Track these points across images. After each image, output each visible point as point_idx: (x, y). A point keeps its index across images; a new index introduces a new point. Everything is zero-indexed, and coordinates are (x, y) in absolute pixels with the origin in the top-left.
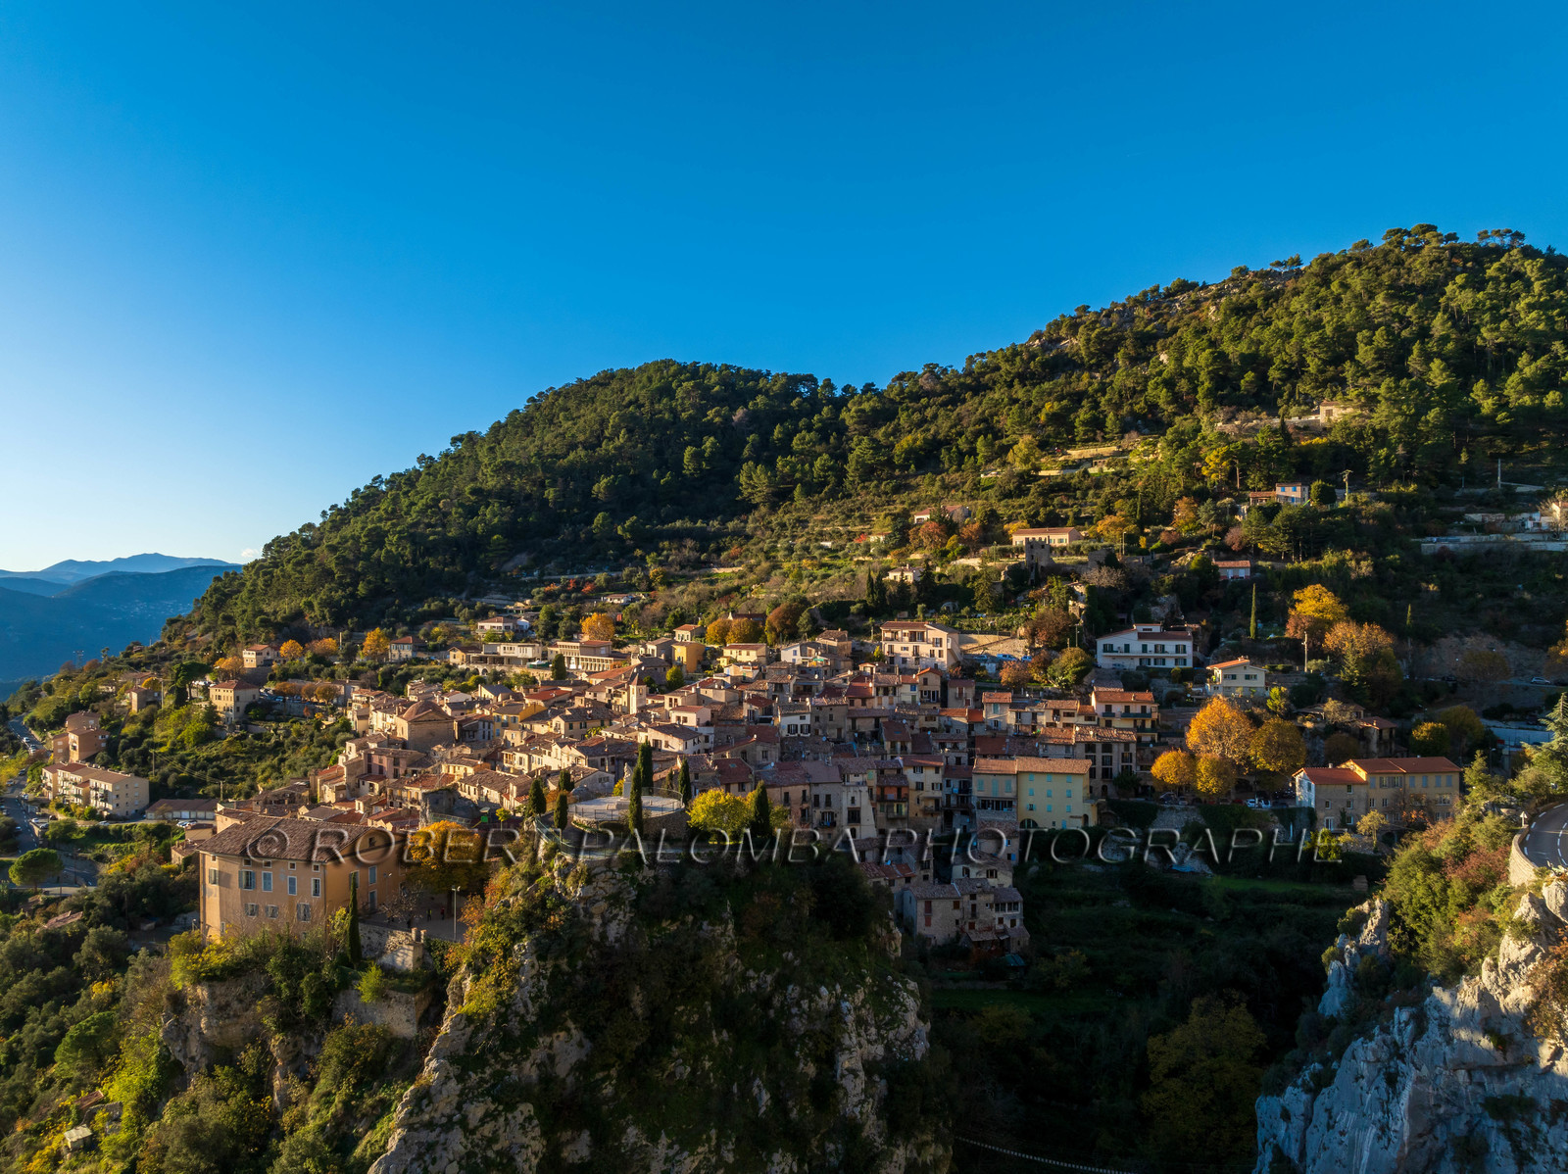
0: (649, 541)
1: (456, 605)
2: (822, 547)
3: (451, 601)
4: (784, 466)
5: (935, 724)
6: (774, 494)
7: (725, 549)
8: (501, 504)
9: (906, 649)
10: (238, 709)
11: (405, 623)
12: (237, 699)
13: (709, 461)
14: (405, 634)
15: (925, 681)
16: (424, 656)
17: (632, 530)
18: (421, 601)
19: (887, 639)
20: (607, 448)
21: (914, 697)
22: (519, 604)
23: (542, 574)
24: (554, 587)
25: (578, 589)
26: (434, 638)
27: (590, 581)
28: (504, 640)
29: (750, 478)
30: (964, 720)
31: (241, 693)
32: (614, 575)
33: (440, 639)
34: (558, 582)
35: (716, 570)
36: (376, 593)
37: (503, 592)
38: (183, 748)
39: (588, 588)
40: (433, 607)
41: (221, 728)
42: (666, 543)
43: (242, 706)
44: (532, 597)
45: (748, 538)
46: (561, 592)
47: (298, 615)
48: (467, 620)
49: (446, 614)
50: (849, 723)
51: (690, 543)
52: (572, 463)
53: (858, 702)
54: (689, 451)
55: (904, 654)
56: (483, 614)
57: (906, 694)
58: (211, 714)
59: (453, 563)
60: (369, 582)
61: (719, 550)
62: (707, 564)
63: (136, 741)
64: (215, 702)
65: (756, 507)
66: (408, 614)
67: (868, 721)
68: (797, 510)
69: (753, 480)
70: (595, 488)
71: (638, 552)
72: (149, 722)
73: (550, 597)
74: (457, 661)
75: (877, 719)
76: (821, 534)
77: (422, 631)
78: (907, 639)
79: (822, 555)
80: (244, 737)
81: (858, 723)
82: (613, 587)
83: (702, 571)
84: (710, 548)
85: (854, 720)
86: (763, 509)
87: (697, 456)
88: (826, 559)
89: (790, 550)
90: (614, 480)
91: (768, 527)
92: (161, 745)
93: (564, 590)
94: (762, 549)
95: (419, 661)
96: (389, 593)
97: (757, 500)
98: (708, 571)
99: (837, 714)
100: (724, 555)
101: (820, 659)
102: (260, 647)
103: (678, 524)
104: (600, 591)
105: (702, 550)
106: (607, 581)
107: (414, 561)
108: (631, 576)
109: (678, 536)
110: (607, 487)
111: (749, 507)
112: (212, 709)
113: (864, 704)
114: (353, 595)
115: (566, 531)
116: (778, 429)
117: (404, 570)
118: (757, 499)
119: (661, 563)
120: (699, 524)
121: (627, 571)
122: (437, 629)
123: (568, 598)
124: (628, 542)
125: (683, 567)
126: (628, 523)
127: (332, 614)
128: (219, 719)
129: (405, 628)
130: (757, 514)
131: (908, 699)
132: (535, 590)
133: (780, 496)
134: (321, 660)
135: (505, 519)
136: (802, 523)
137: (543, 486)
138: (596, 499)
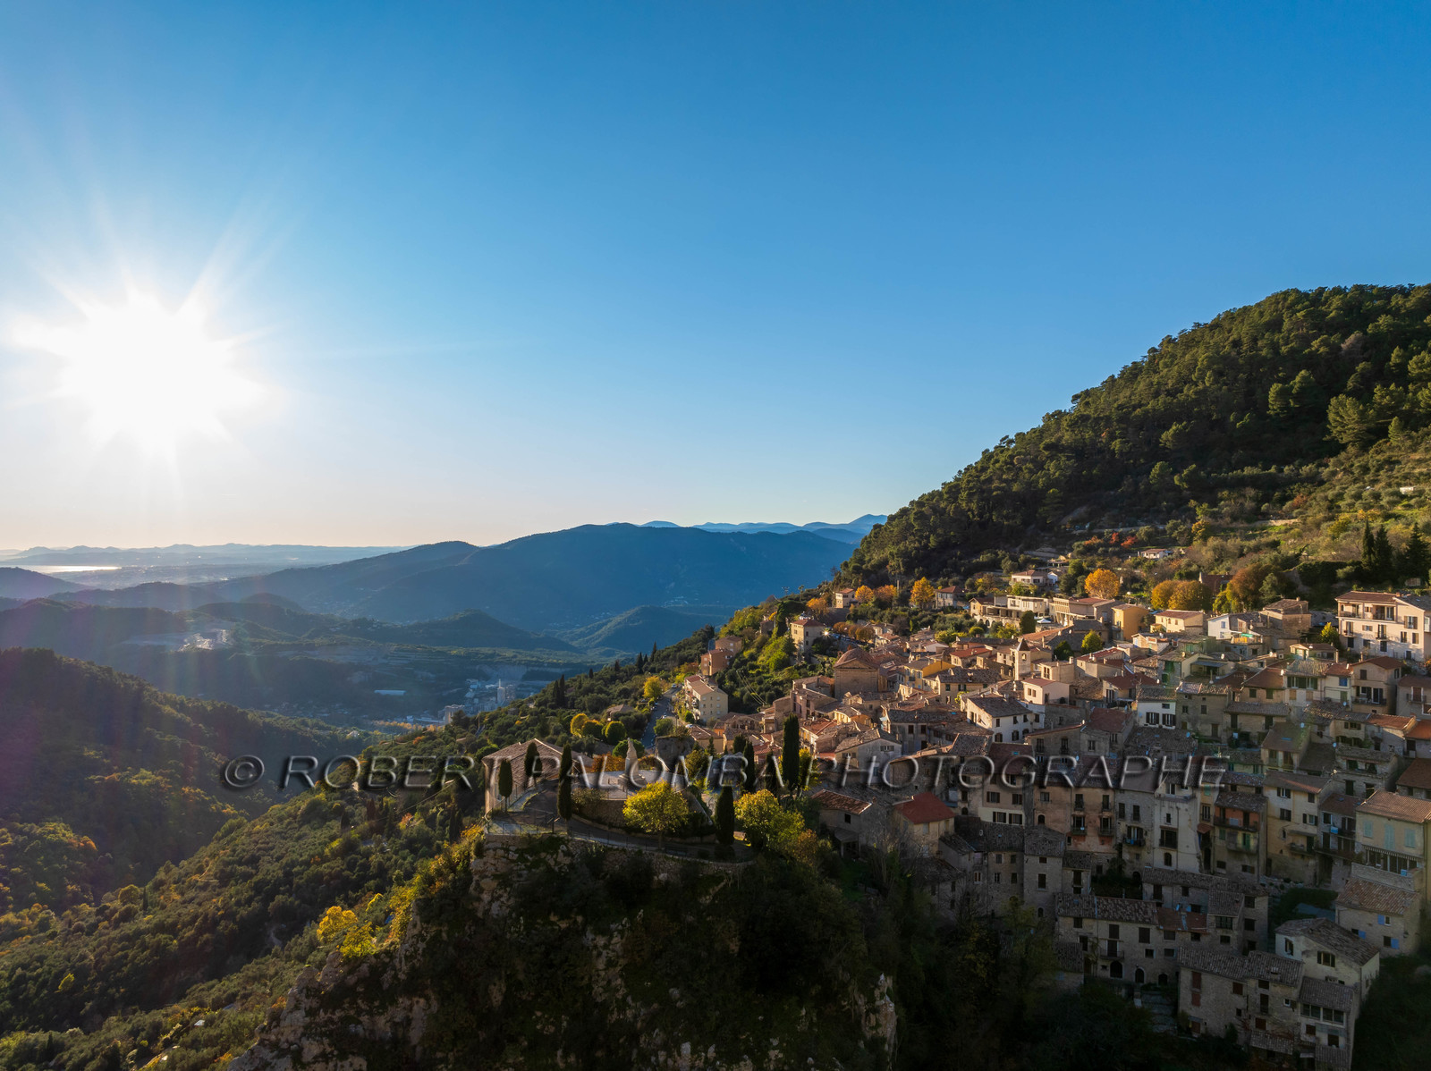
0: (1206, 491)
1: (1004, 556)
2: (1398, 494)
3: (1000, 553)
4: (1382, 397)
5: (1359, 734)
6: (1369, 431)
7: (1291, 498)
8: (1069, 458)
9: (1369, 628)
10: (807, 643)
11: (959, 573)
12: (806, 634)
13: (1297, 398)
14: (955, 583)
15: (1363, 675)
16: (960, 604)
17: (1189, 479)
18: (977, 553)
19: (1347, 615)
20: (1189, 392)
21: (1344, 694)
22: (1062, 558)
23: (1091, 528)
24: (1094, 541)
25: (1117, 544)
26: (976, 590)
27: (1133, 535)
28: (1027, 594)
29: (1337, 414)
30: (1400, 734)
31: (810, 629)
32: (1161, 528)
33: (979, 589)
34: (1100, 536)
35: (1273, 522)
36: (945, 545)
37: (1053, 546)
38: (768, 672)
39: (1128, 542)
40: (985, 560)
41: (795, 656)
42: (1225, 493)
43: (811, 640)
44: (1071, 550)
45: (1322, 483)
46: (1099, 545)
47: (884, 563)
48: (1008, 572)
49: (994, 566)
50: (1228, 719)
51: (1251, 492)
52: (1147, 412)
53: (1261, 693)
54: (1275, 388)
55: (1368, 635)
56: (1020, 568)
57: (1332, 688)
58: (790, 646)
59: (1014, 518)
60: (938, 535)
61: (1283, 500)
62: (1266, 516)
63: (744, 662)
64: (794, 636)
65: (1344, 447)
66: (963, 565)
67: (1255, 719)
68: (1391, 448)
69: (1343, 415)
70: (1163, 436)
71: (1193, 503)
72: (760, 648)
73: (1090, 550)
74: (976, 611)
75: (1269, 719)
76: (1406, 477)
77: (968, 581)
78: (1369, 615)
79: (1393, 504)
80: (804, 666)
81: (1240, 720)
82: (1154, 541)
83: (1258, 524)
84: (1274, 494)
85: (1234, 716)
86: (1351, 450)
87: (1283, 394)
88: (1399, 509)
89: (1358, 497)
90: (1185, 428)
91: (1346, 471)
92: (758, 667)
93: (1107, 544)
94: (1326, 498)
95: (953, 609)
96: (955, 546)
97: (1344, 441)
98: (1264, 524)
99: (1212, 705)
100: (1288, 504)
101: (1251, 635)
102: (848, 590)
103: (1248, 471)
104: (1142, 545)
105: (1267, 499)
106: (1148, 534)
107: (981, 515)
108: (1175, 527)
109: (1241, 483)
110: (1175, 435)
111: (1336, 448)
112: (791, 641)
113: (1269, 696)
114: (926, 546)
115: (1127, 484)
116: (1396, 351)
117: (970, 523)
118: (1345, 439)
119: (1214, 516)
120: (1273, 470)
121: (1171, 523)
122: (980, 580)
123: (1105, 552)
124: (1186, 493)
125: (1235, 518)
126: (1185, 472)
127: (904, 564)
128: (795, 650)
129: (956, 578)
130: (1343, 455)
131: (1335, 696)
132: (1076, 544)
133: (1374, 435)
134: (882, 604)
135: (1069, 472)
136: (1391, 463)
137: (1112, 437)
138: (1164, 448)
